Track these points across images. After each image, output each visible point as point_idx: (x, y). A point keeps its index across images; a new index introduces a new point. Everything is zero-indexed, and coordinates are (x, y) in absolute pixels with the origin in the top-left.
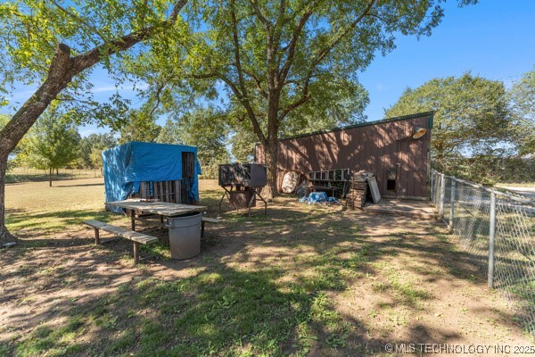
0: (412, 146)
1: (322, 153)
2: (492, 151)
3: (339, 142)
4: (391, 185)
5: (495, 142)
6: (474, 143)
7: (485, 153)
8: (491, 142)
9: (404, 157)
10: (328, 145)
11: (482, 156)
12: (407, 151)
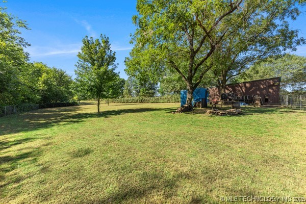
0: (274, 87)
1: (239, 90)
2: (302, 89)
3: (245, 86)
4: (266, 100)
5: (304, 84)
6: (293, 85)
7: (298, 89)
8: (301, 84)
9: (271, 91)
10: (241, 88)
11: (297, 91)
12: (272, 89)
